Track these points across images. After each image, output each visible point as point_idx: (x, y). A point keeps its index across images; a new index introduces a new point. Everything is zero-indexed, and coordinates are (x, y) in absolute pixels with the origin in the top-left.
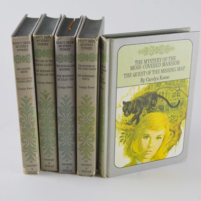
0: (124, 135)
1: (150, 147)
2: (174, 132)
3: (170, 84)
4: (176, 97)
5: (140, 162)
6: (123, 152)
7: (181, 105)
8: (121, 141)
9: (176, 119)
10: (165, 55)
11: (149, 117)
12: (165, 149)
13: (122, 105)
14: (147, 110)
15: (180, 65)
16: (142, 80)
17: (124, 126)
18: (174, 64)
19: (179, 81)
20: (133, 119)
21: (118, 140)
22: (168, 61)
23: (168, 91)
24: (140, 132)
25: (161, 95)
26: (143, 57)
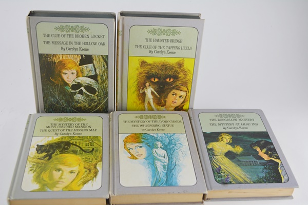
0: (35, 166)
1: (62, 178)
2: (90, 170)
3: (83, 138)
4: (89, 146)
5: (50, 189)
6: (33, 179)
7: (95, 152)
8: (31, 170)
9: (91, 160)
10: (77, 122)
11: (62, 156)
12: (79, 183)
13: (36, 147)
14: (60, 152)
15: (92, 128)
16: (56, 134)
17: (35, 160)
18: (86, 127)
19: (92, 137)
20: (45, 156)
21: (27, 169)
22: (80, 125)
23: (82, 142)
24: (52, 166)
25: (74, 143)
26: (58, 122)
